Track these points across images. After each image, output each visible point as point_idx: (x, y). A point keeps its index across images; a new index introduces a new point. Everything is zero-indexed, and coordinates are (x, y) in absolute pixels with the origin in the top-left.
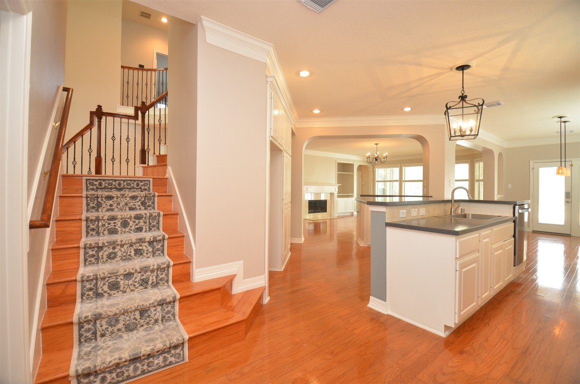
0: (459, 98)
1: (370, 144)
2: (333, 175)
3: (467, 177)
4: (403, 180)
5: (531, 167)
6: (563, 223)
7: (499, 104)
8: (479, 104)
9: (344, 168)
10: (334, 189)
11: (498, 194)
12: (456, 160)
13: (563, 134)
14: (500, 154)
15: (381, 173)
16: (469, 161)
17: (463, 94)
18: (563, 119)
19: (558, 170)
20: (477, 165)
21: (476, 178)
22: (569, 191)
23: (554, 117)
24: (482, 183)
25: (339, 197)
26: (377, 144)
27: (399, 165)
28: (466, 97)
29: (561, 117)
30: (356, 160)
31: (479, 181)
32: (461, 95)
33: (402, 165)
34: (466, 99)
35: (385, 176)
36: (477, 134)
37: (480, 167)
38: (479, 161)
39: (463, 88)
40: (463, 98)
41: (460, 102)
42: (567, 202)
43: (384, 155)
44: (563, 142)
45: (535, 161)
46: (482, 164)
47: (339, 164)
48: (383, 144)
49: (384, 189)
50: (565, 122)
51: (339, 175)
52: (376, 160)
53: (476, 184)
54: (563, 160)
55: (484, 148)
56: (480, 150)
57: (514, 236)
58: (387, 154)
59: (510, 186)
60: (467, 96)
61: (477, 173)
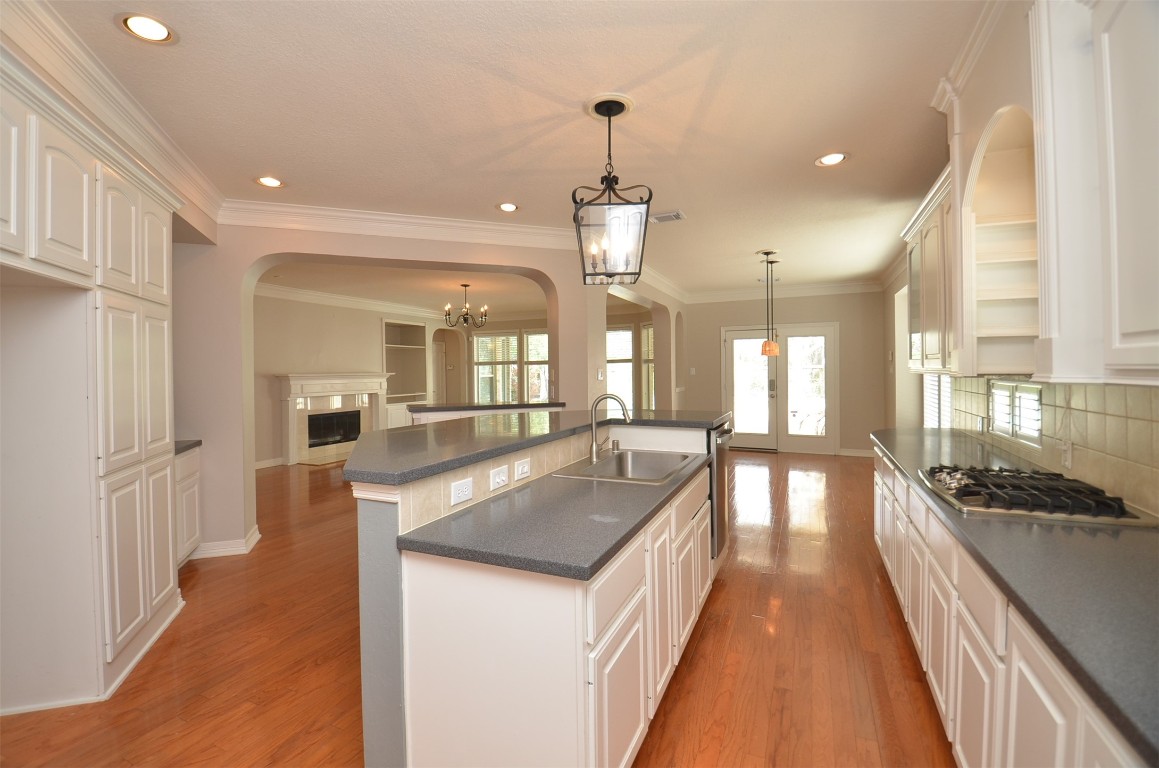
0: (602, 183)
1: (453, 285)
2: (376, 351)
3: (629, 356)
4: (525, 360)
5: (723, 339)
6: (765, 431)
7: (677, 217)
8: (641, 199)
9: (403, 337)
10: (379, 385)
11: (677, 386)
12: (608, 324)
13: (770, 283)
14: (679, 315)
15: (483, 346)
16: (632, 325)
17: (610, 173)
18: (771, 258)
19: (765, 345)
20: (644, 333)
21: (644, 357)
22: (774, 378)
23: (757, 253)
24: (652, 365)
25: (390, 401)
26: (466, 286)
27: (518, 331)
28: (615, 180)
29: (767, 254)
30: (429, 319)
31: (648, 361)
32: (606, 174)
33: (523, 330)
34: (617, 187)
35: (493, 352)
36: (638, 271)
37: (648, 335)
38: (646, 326)
39: (610, 159)
40: (610, 181)
41: (604, 191)
42: (771, 397)
43: (482, 310)
44: (770, 297)
45: (727, 328)
46: (651, 331)
47: (389, 326)
48: (477, 286)
49: (491, 378)
50: (772, 262)
51: (388, 349)
52: (466, 320)
53: (644, 367)
54: (770, 327)
55: (654, 303)
56: (649, 307)
57: (710, 497)
58: (486, 307)
59: (693, 371)
60: (617, 178)
61: (644, 349)
